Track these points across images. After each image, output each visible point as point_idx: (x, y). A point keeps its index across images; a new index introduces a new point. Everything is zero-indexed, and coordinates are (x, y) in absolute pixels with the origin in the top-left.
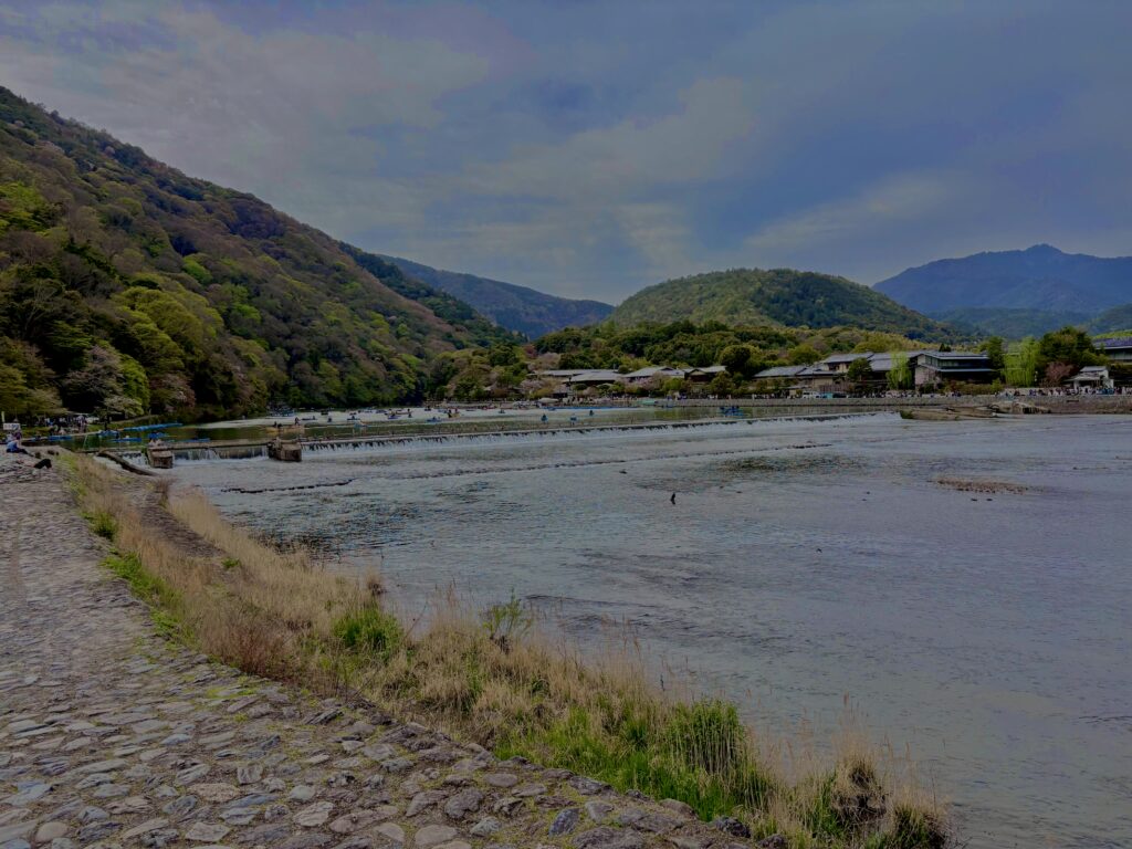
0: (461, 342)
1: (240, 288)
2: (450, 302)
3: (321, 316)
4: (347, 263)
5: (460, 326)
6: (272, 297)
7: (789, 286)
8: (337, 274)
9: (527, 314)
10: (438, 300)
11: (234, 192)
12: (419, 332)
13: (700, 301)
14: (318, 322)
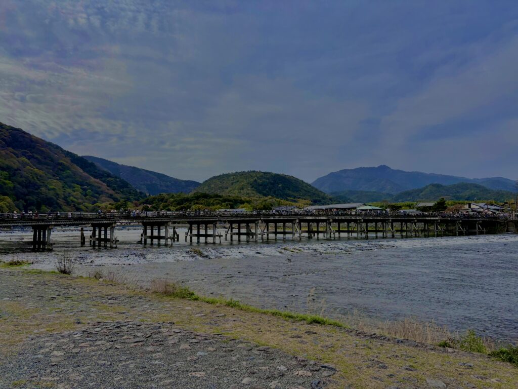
0: (117, 198)
1: (5, 173)
2: (118, 180)
3: (46, 186)
4: (66, 161)
5: (117, 191)
6: (21, 177)
7: (268, 179)
8: (60, 167)
9: (161, 186)
10: (112, 179)
11: (12, 127)
12: (97, 193)
13: (232, 184)
14: (43, 189)
